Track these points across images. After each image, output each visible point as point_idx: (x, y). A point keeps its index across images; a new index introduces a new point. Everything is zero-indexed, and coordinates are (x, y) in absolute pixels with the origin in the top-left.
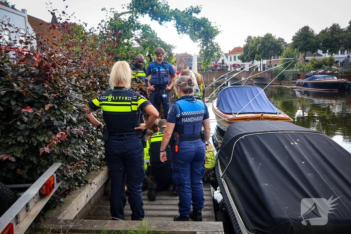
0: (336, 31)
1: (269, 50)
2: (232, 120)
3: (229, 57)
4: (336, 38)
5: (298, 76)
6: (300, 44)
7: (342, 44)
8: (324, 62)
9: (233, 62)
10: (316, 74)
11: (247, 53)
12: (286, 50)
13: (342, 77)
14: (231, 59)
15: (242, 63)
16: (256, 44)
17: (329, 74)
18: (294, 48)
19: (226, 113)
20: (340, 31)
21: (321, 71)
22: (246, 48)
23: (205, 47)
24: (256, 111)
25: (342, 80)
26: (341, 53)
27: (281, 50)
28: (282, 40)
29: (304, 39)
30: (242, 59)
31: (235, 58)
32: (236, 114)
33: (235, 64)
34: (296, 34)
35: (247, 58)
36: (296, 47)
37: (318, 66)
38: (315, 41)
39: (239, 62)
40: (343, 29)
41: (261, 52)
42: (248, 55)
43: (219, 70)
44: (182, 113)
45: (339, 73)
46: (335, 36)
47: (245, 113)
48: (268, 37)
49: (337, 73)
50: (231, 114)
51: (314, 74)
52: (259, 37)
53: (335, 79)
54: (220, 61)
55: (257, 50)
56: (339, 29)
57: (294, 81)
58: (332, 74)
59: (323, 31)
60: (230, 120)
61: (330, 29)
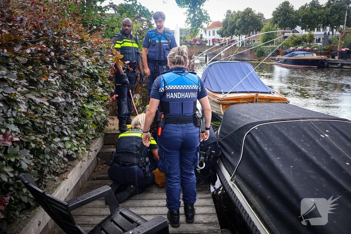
0: (315, 7)
1: (249, 25)
2: (222, 100)
3: (208, 32)
4: (315, 14)
5: (277, 53)
6: (279, 20)
7: (321, 21)
8: (303, 39)
9: (212, 37)
10: (295, 51)
11: (226, 28)
12: (267, 26)
13: (321, 54)
14: (210, 33)
15: (221, 38)
16: (236, 19)
17: (309, 51)
18: (274, 24)
19: (214, 92)
20: (319, 7)
21: (300, 48)
22: (225, 23)
23: (192, 15)
24: (248, 90)
25: (322, 56)
26: (317, 30)
27: (260, 25)
28: (262, 15)
29: (285, 15)
30: (221, 33)
31: (214, 33)
32: (226, 93)
33: (214, 39)
34: (276, 9)
35: (226, 32)
36: (276, 22)
37: (298, 42)
38: (294, 16)
39: (218, 37)
40: (322, 6)
41: (241, 27)
42: (227, 30)
43: (198, 45)
44: (166, 87)
45: (319, 50)
46: (314, 12)
47: (236, 92)
48: (249, 11)
49: (316, 50)
50: (221, 93)
51: (294, 50)
52: (239, 12)
53: (315, 56)
54: (199, 36)
55: (237, 25)
56: (318, 5)
57: (273, 58)
58: (311, 51)
59: (303, 6)
60: (220, 100)
61: (309, 5)
